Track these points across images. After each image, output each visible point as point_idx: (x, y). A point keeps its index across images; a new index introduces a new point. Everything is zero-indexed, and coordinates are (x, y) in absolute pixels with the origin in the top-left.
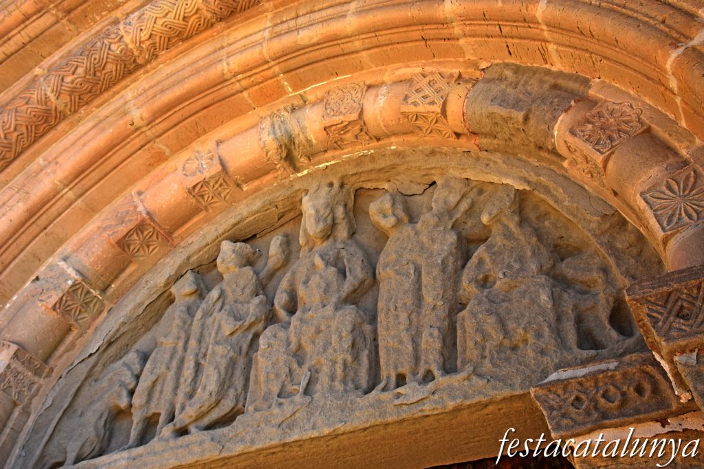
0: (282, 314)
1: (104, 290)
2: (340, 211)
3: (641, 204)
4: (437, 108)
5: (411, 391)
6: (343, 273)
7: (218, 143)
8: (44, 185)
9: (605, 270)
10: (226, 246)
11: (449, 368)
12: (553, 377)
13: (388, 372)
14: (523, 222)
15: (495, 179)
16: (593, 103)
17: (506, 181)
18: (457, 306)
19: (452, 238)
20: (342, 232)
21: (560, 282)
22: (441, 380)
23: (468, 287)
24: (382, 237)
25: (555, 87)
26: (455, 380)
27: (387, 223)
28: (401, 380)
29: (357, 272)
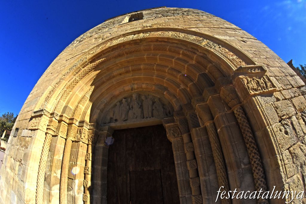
0: (131, 108)
1: (109, 103)
2: (138, 97)
3: (174, 102)
4: (151, 87)
5: (148, 119)
6: (139, 104)
7: (123, 87)
8: (103, 91)
9: (168, 107)
10: (123, 99)
11: (152, 117)
12: (165, 119)
13: (145, 116)
14: (160, 101)
15: (156, 96)
16: (169, 91)
17: (158, 96)
18: (153, 110)
19: (152, 102)
20: (138, 99)
21: (164, 108)
22: (152, 118)
23: (154, 108)
24: (143, 100)
25: (165, 88)
26: (154, 118)
27: (144, 99)
28: (147, 118)
29: (140, 104)
